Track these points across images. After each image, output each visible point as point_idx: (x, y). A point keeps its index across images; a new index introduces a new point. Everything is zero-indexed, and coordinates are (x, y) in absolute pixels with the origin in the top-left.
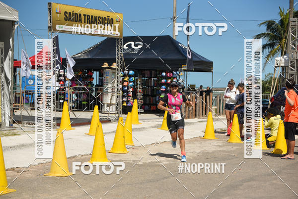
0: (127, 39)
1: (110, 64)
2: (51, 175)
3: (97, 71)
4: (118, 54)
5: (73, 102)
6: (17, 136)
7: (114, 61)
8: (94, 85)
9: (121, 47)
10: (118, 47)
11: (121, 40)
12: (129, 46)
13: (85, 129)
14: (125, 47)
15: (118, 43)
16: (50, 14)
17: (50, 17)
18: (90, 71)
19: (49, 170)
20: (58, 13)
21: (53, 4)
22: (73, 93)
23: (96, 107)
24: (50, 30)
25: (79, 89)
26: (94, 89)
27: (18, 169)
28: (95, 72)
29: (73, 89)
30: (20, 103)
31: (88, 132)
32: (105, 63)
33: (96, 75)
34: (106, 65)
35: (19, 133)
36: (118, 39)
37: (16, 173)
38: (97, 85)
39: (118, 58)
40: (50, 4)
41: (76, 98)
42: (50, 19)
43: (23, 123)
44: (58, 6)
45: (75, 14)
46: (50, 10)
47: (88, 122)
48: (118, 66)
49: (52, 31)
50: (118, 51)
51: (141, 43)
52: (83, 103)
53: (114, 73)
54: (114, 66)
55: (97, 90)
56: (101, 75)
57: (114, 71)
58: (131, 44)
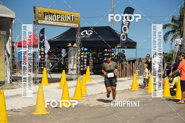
0: (83, 29)
1: (73, 44)
2: (35, 114)
3: (64, 48)
4: (77, 38)
5: (50, 68)
6: (14, 89)
7: (75, 42)
8: (62, 57)
9: (79, 34)
10: (77, 33)
11: (79, 29)
12: (85, 33)
13: (57, 85)
14: (82, 34)
15: (77, 31)
16: (35, 14)
17: (35, 15)
18: (60, 49)
19: (34, 110)
20: (39, 13)
21: (37, 7)
22: (50, 62)
23: (64, 71)
24: (35, 24)
25: (54, 60)
26: (63, 60)
27: (15, 110)
28: (63, 49)
29: (50, 60)
30: (17, 68)
31: (59, 87)
32: (69, 44)
33: (63, 51)
34: (70, 45)
35: (16, 88)
36: (77, 29)
37: (13, 112)
38: (64, 57)
39: (77, 41)
40: (34, 7)
41: (51, 65)
42: (35, 17)
43: (18, 81)
44: (40, 8)
45: (50, 13)
46: (35, 11)
47: (58, 80)
48: (77, 45)
49: (36, 24)
50: (77, 36)
51: (92, 31)
52: (56, 68)
53: (75, 50)
54: (75, 45)
55: (64, 60)
56: (67, 51)
57: (75, 48)
58: (85, 32)
